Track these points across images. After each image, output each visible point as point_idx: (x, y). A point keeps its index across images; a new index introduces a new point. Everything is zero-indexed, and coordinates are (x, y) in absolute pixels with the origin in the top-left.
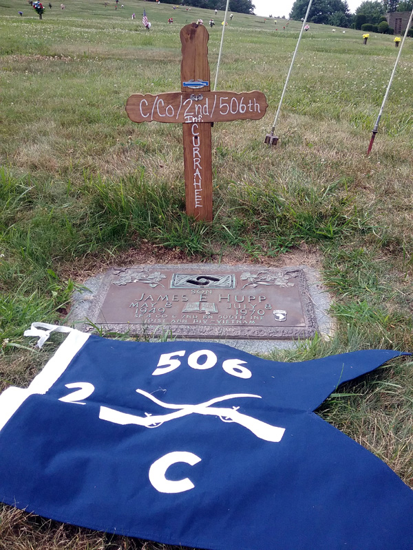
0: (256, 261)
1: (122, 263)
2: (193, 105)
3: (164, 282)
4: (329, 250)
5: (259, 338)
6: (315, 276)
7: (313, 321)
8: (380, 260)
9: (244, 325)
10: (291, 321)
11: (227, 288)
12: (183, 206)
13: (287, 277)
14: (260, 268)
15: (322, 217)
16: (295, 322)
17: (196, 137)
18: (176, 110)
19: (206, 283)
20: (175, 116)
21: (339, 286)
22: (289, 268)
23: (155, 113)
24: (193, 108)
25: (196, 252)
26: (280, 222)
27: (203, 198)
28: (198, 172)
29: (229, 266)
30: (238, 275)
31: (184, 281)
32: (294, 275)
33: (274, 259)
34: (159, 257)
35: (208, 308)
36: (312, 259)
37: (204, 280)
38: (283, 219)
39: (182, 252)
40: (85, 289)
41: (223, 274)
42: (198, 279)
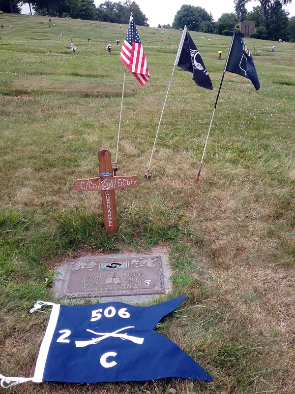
0: (139, 252)
1: (75, 257)
2: (106, 183)
3: (96, 267)
4: (172, 245)
5: (138, 295)
6: (165, 258)
7: (163, 284)
8: (194, 250)
9: (132, 289)
10: (153, 285)
11: (125, 270)
12: (103, 226)
13: (152, 261)
14: (140, 256)
15: (170, 228)
16: (155, 286)
17: (108, 196)
18: (98, 185)
19: (115, 267)
20: (97, 188)
21: (176, 265)
22: (155, 255)
23: (88, 187)
24: (105, 184)
25: (110, 249)
26: (150, 231)
27: (113, 222)
28: (109, 211)
29: (126, 255)
30: (130, 261)
31: (105, 266)
32: (155, 260)
33: (147, 250)
34: (93, 252)
35: (116, 281)
36: (165, 250)
37: (114, 265)
38: (151, 230)
39: (103, 250)
40: (59, 273)
41: (123, 260)
42: (112, 265)
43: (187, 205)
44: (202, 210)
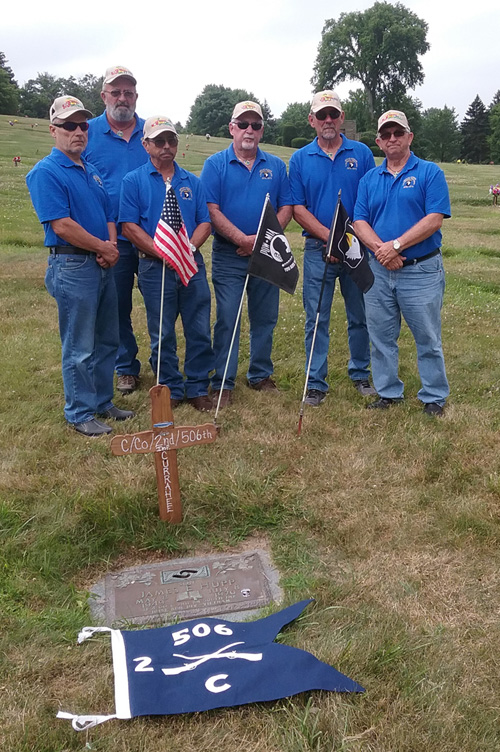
0: (221, 551)
1: (114, 569)
2: (162, 439)
3: (156, 579)
4: (274, 534)
5: (235, 611)
6: (266, 557)
7: (269, 593)
8: (311, 538)
9: (223, 604)
10: (254, 595)
11: (204, 578)
12: (157, 513)
13: (247, 561)
14: (226, 556)
15: (266, 507)
16: (257, 596)
17: (165, 461)
18: (149, 444)
19: (188, 576)
20: (149, 448)
21: (285, 563)
22: (247, 553)
23: (134, 447)
24: (162, 441)
25: (174, 550)
26: (235, 516)
27: (174, 504)
28: (168, 485)
29: (200, 557)
30: (210, 564)
31: (170, 577)
32: (251, 559)
33: (234, 547)
34: (144, 558)
35: (195, 596)
36: (263, 543)
37: (185, 574)
38: (237, 513)
39: (162, 552)
40: (94, 595)
41: (198, 566)
42: (181, 573)
43: (290, 471)
44: (314, 476)
